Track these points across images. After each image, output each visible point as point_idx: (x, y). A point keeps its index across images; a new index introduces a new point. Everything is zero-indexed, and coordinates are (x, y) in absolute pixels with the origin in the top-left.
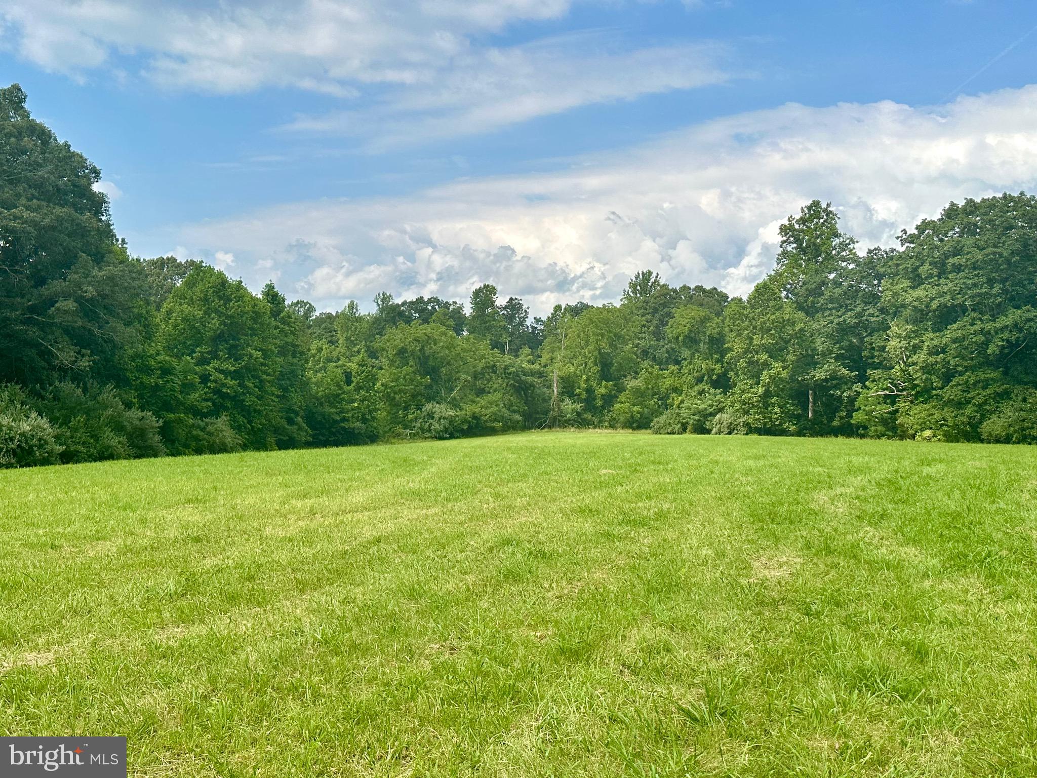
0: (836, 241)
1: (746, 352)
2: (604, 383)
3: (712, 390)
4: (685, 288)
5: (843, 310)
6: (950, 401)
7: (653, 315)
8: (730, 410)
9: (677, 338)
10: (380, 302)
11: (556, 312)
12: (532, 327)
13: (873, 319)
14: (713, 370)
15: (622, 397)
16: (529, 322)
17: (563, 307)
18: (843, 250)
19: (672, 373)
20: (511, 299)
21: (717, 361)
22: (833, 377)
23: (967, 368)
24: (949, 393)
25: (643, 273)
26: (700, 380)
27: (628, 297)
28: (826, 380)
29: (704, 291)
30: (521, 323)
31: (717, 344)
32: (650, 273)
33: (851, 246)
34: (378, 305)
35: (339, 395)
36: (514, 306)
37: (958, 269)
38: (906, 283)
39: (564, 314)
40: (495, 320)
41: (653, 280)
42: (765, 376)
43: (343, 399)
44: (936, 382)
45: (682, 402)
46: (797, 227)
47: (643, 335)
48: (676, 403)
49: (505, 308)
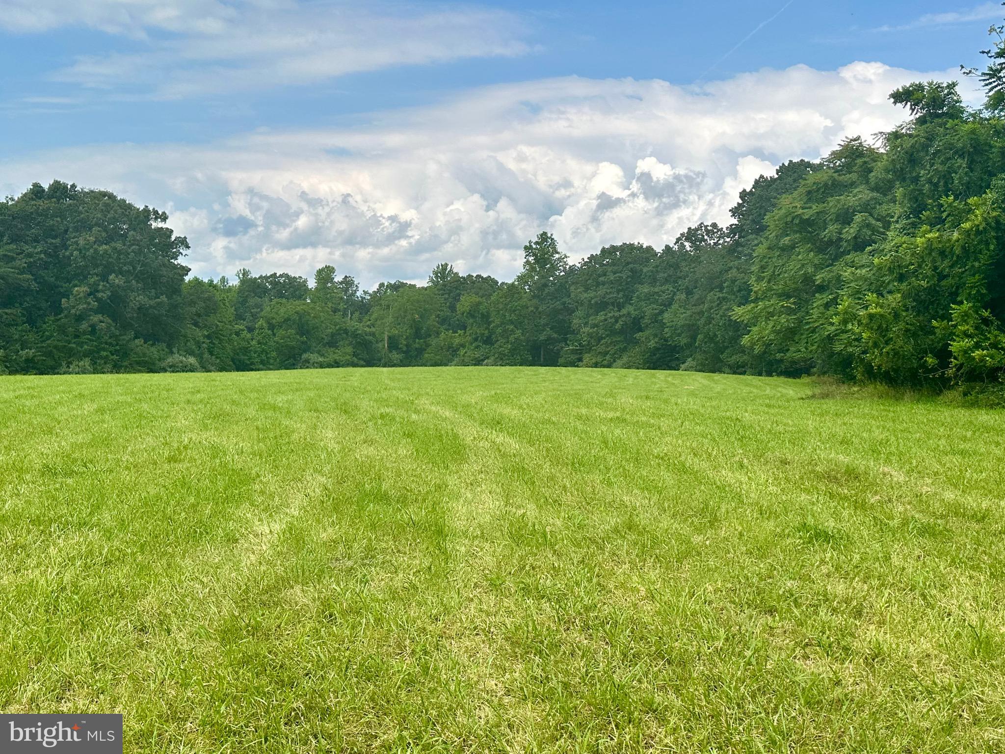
0: (557, 256)
1: (502, 323)
2: (417, 340)
3: (484, 346)
4: (470, 276)
5: (555, 300)
6: (600, 353)
7: (449, 294)
8: (492, 358)
9: (463, 314)
10: (241, 276)
11: (380, 287)
12: (361, 297)
13: (570, 306)
14: (484, 334)
15: (429, 350)
16: (358, 294)
17: (386, 284)
18: (560, 262)
19: (460, 335)
20: (346, 277)
21: (486, 328)
22: (549, 338)
23: (607, 336)
24: (601, 348)
25: (442, 265)
26: (476, 340)
27: (432, 280)
28: (546, 340)
29: (482, 278)
30: (354, 294)
31: (486, 317)
32: (447, 265)
33: (565, 260)
34: (239, 278)
35: (247, 348)
36: (348, 282)
37: (604, 284)
38: (582, 289)
39: (386, 290)
40: (334, 293)
41: (448, 270)
42: (512, 339)
43: (251, 350)
44: (593, 342)
45: (466, 353)
46: (534, 246)
47: (442, 308)
48: (462, 353)
49: (341, 283)
